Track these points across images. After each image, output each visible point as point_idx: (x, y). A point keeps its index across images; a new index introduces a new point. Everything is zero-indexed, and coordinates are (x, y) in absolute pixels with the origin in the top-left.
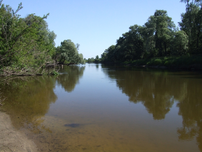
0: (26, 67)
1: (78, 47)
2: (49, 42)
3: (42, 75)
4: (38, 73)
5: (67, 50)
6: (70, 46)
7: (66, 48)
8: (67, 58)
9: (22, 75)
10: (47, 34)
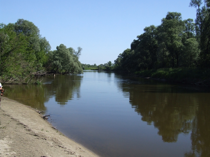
0: (14, 77)
1: (79, 51)
2: (40, 50)
3: (27, 84)
4: (24, 82)
5: (60, 58)
6: (64, 53)
7: (59, 56)
8: (60, 66)
9: (11, 84)
10: (38, 41)
